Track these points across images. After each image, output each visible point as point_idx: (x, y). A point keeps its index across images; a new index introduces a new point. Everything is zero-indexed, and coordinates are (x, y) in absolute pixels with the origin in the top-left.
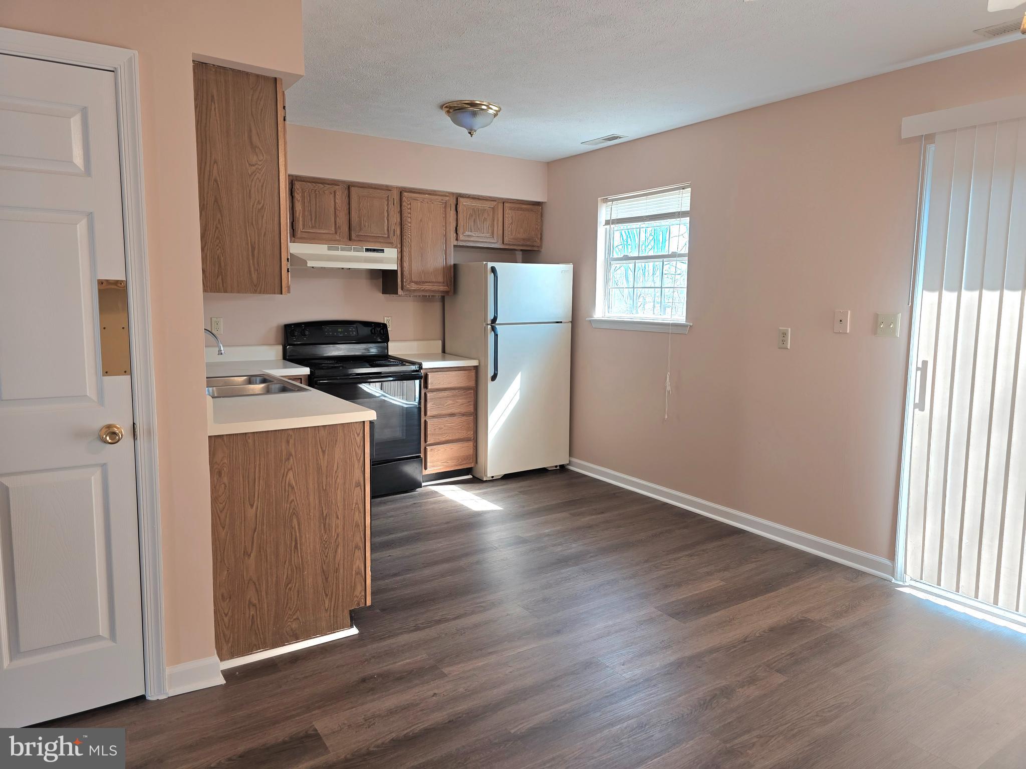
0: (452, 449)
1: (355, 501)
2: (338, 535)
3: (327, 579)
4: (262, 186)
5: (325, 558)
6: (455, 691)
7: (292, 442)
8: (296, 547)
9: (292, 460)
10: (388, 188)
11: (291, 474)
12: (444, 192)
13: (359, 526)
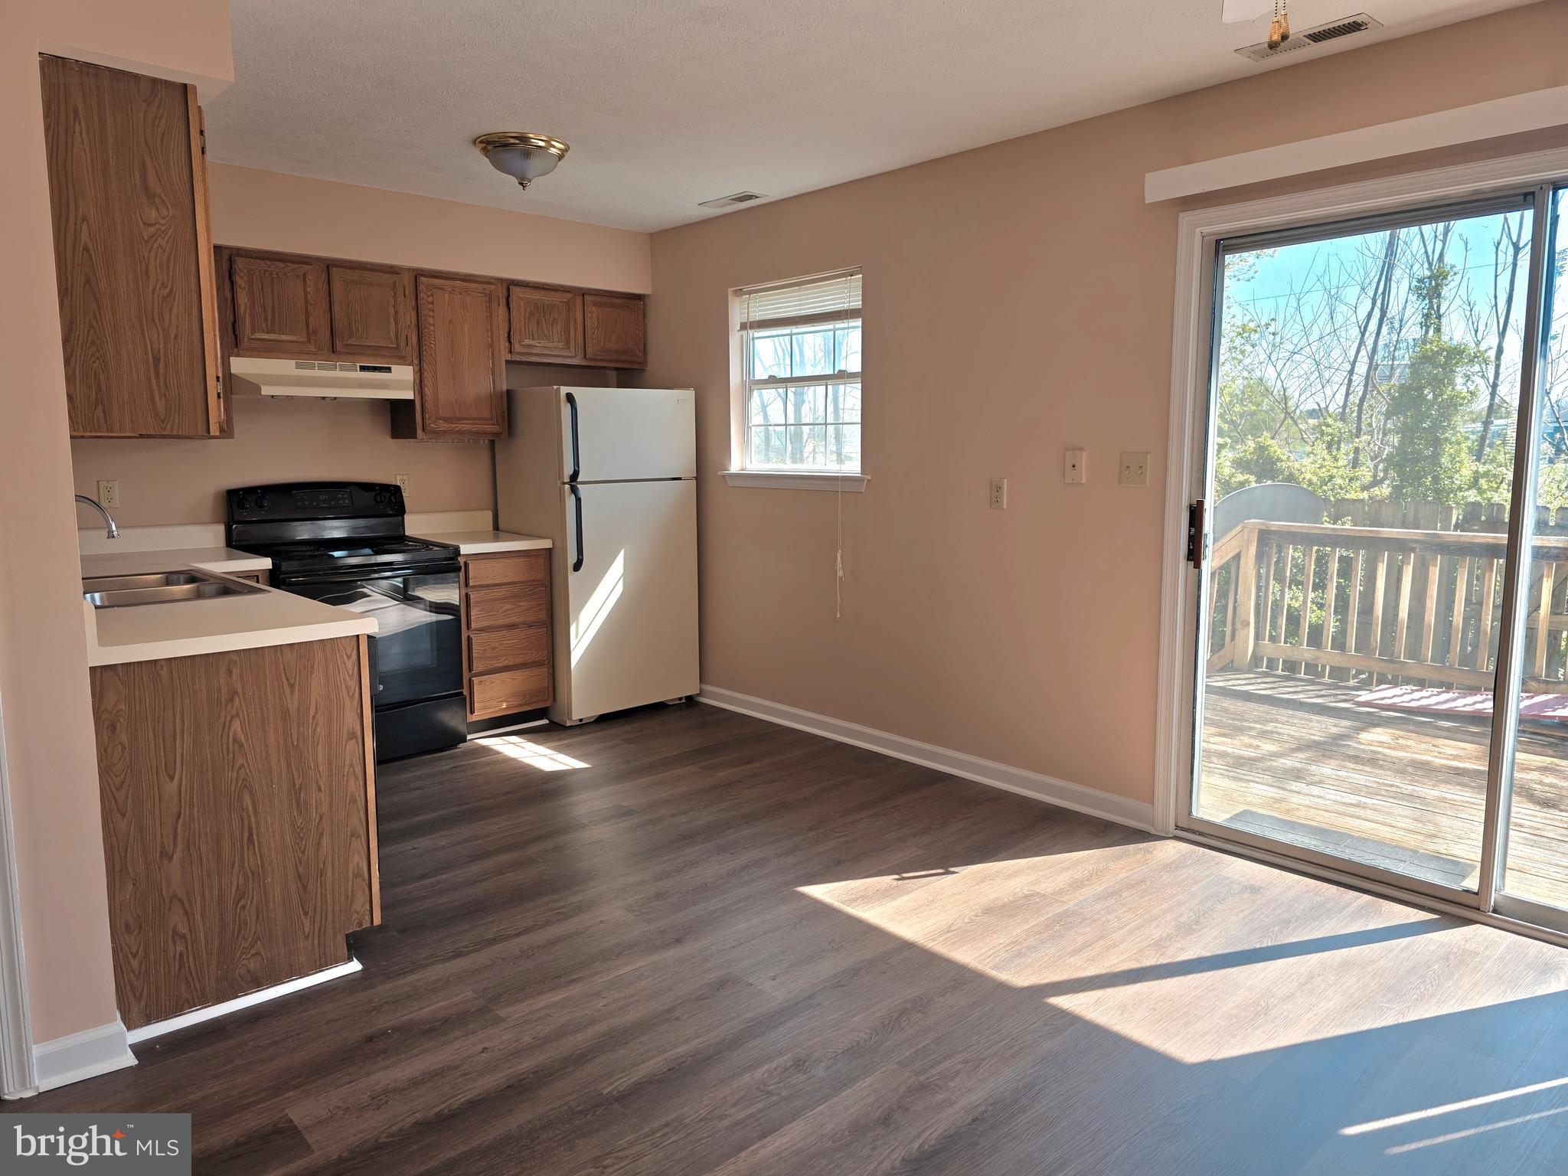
0: (514, 679)
1: (347, 763)
2: (321, 818)
3: (305, 888)
4: (168, 260)
5: (300, 855)
6: (516, 1041)
7: (236, 672)
8: (250, 840)
9: (237, 700)
10: (393, 270)
11: (236, 725)
12: (485, 277)
13: (356, 801)
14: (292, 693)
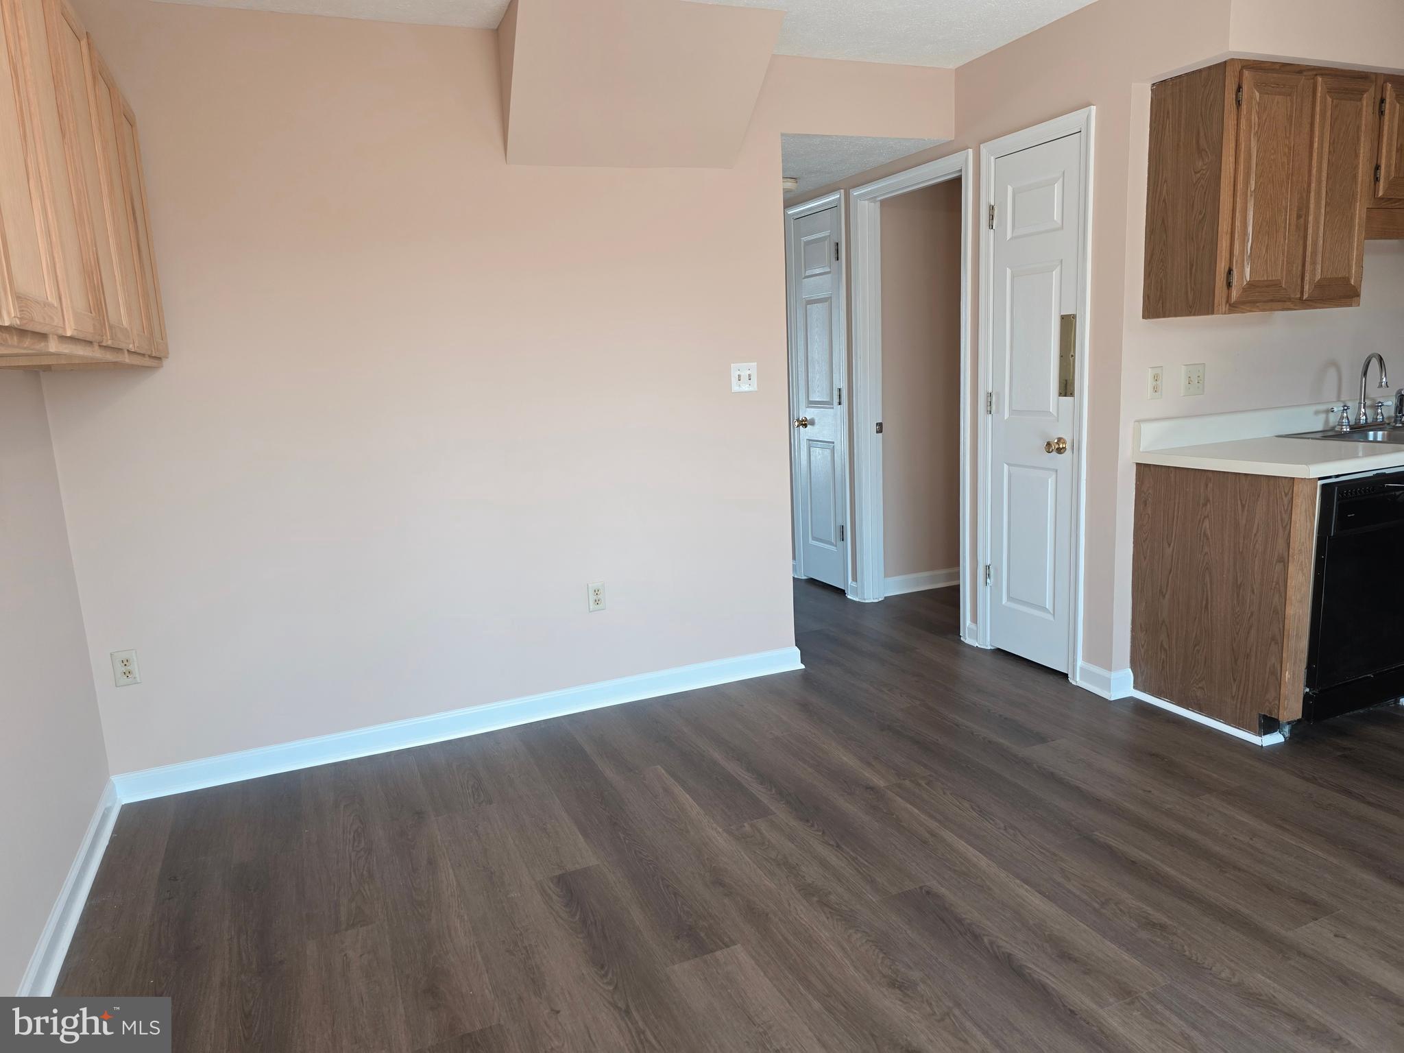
1: (1275, 580)
2: (1252, 614)
3: (1236, 661)
4: (1205, 193)
5: (1236, 635)
7: (1210, 485)
8: (1206, 607)
9: (1209, 506)
11: (1207, 523)
13: (1278, 613)
14: (1243, 511)
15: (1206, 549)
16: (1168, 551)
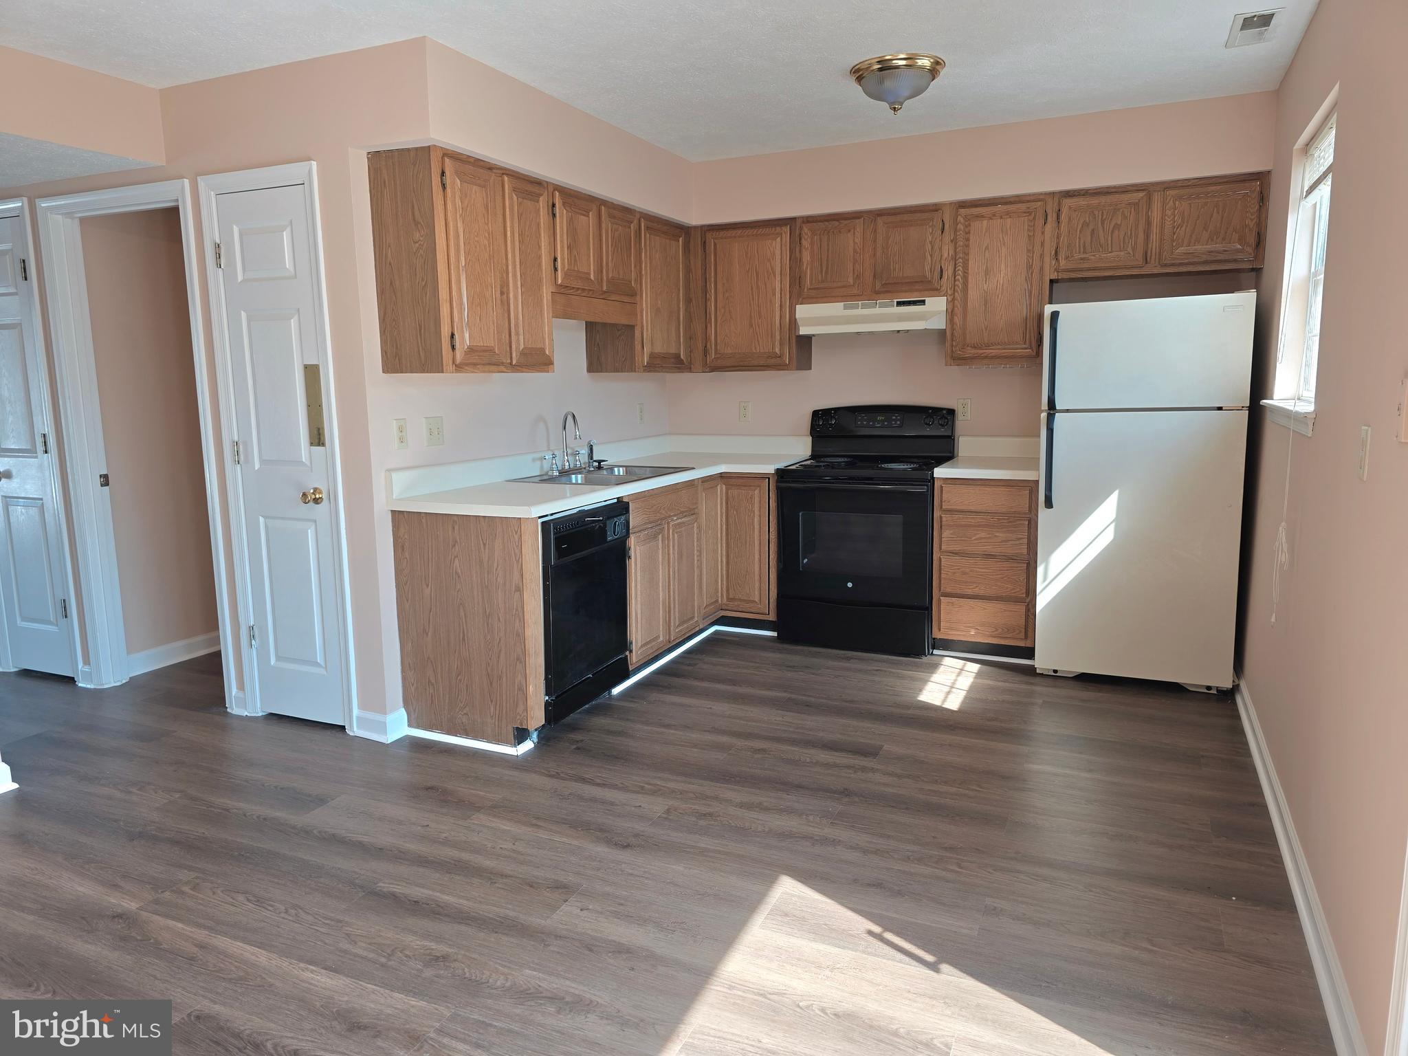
1: (515, 607)
2: (500, 640)
3: (491, 684)
4: (425, 262)
5: (489, 661)
7: (456, 527)
8: (464, 639)
9: (457, 547)
10: (935, 208)
11: (457, 561)
14: (485, 549)
15: (459, 587)
16: (427, 591)
